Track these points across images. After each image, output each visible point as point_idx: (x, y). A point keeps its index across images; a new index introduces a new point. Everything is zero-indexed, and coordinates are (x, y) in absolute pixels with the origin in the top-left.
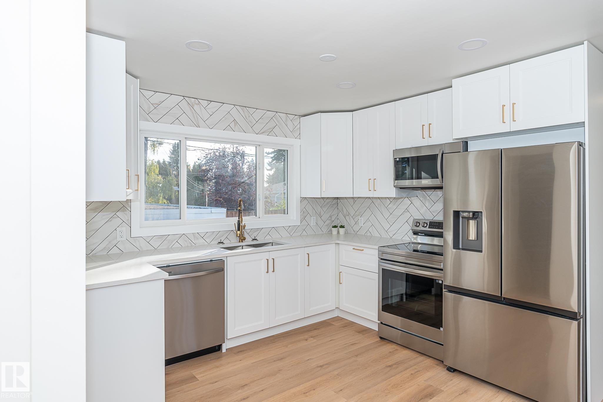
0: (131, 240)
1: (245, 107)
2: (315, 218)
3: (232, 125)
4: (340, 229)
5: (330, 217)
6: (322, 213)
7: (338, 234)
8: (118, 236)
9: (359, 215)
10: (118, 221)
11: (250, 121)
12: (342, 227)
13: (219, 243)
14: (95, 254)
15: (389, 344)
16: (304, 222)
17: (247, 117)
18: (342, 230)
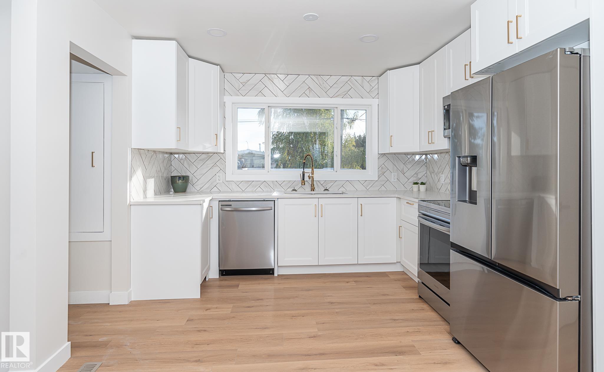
0: (226, 183)
1: (320, 75)
2: (396, 174)
3: (307, 92)
4: (421, 186)
5: (416, 173)
6: (405, 169)
7: (418, 191)
8: (217, 180)
9: (441, 172)
10: (217, 169)
11: (324, 87)
12: (422, 184)
13: (293, 190)
14: (203, 190)
15: (423, 303)
16: (383, 178)
17: (322, 83)
18: (422, 188)
